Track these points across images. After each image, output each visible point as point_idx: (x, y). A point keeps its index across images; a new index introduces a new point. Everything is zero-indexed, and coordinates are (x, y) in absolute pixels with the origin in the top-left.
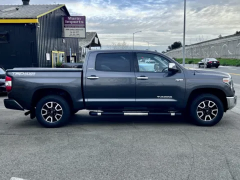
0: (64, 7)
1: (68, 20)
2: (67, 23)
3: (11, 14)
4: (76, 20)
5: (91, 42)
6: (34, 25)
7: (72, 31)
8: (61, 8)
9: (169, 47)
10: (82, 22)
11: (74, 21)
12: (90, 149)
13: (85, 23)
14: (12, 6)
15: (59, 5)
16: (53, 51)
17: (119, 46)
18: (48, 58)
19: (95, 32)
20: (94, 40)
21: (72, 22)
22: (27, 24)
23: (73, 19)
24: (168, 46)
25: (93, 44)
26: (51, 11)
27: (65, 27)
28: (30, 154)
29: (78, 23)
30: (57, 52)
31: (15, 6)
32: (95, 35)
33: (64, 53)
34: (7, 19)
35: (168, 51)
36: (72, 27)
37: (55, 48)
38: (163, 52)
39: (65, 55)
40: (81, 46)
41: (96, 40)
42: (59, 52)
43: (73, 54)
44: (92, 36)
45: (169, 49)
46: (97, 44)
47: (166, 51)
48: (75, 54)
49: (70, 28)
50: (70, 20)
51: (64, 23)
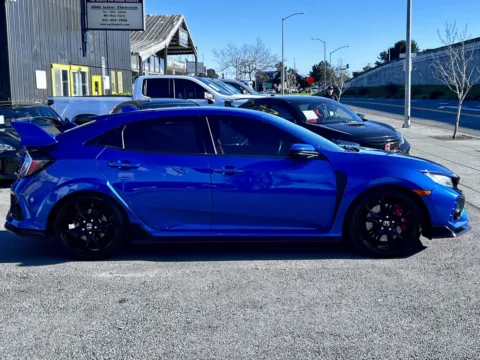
5: (167, 41)
7: (108, 12)
9: (383, 56)
16: (54, 65)
17: (245, 52)
18: (41, 83)
19: (179, 17)
20: (176, 36)
24: (382, 51)
25: (175, 48)
27: (88, 1)
30: (66, 67)
32: (180, 22)
33: (85, 69)
35: (378, 64)
36: (107, 1)
37: (62, 57)
38: (367, 70)
39: (91, 74)
40: (141, 54)
41: (183, 36)
42: (73, 67)
43: (113, 73)
44: (173, 27)
45: (383, 61)
46: (185, 49)
47: (373, 66)
48: (120, 74)
49: (102, 5)
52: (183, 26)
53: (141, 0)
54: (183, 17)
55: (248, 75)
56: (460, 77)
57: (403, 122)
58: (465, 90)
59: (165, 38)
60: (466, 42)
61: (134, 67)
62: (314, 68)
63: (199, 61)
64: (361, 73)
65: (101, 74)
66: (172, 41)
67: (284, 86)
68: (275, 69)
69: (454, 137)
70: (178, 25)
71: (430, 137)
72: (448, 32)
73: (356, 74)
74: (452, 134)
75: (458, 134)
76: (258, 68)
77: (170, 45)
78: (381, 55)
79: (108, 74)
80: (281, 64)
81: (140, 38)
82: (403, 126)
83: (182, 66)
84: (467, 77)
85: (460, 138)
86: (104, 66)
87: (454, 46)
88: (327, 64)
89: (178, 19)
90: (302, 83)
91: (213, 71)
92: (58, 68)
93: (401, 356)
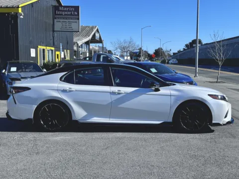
1: (59, 10)
2: (58, 15)
4: (69, 11)
6: (16, 15)
7: (64, 24)
9: (187, 46)
11: (66, 11)
16: (39, 46)
17: (125, 43)
18: (33, 54)
20: (94, 35)
21: (63, 13)
23: (65, 9)
25: (93, 40)
27: (55, 18)
29: (71, 15)
30: (44, 48)
33: (53, 49)
35: (184, 49)
36: (64, 18)
37: (43, 43)
38: (179, 52)
39: (55, 51)
40: (78, 42)
41: (97, 35)
42: (47, 47)
43: (65, 50)
44: (93, 31)
45: (186, 48)
46: (98, 41)
47: (182, 50)
48: (68, 51)
49: (61, 20)
50: (62, 11)
51: (56, 14)
52: (98, 31)
53: (78, 19)
54: (97, 27)
55: (126, 53)
56: (220, 56)
57: (194, 75)
58: (222, 61)
59: (89, 36)
60: (223, 41)
61: (75, 48)
62: (156, 50)
63: (104, 46)
64: (177, 53)
65: (60, 51)
66: (92, 37)
67: (142, 58)
68: (138, 51)
69: (217, 82)
70: (95, 30)
71: (206, 82)
72: (215, 35)
73: (174, 54)
74: (216, 80)
75: (219, 80)
76: (130, 50)
77: (91, 39)
78: (186, 45)
79: (63, 51)
80: (141, 48)
81: (78, 36)
82: (195, 77)
83: (97, 48)
84: (223, 55)
85: (219, 82)
86: (61, 47)
87: (217, 42)
88: (161, 49)
89: (95, 28)
90: (150, 57)
91: (111, 51)
92: (41, 47)
93: (188, 177)
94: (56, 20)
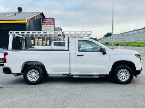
0: (42, 13)
1: (44, 21)
2: (44, 23)
3: (12, 18)
4: (49, 21)
6: (25, 24)
7: (47, 27)
8: (40, 14)
9: (104, 36)
10: (53, 22)
11: (48, 21)
12: (56, 96)
13: (54, 23)
14: (12, 13)
15: (39, 12)
16: (35, 39)
18: (33, 43)
19: (60, 28)
21: (47, 22)
22: (21, 23)
23: (48, 20)
26: (34, 16)
27: (42, 25)
28: (21, 99)
29: (50, 23)
30: (38, 39)
31: (14, 13)
33: (42, 39)
34: (9, 20)
35: (104, 38)
36: (47, 25)
37: (37, 37)
38: (101, 39)
42: (39, 39)
45: (104, 37)
47: (102, 38)
49: (45, 26)
50: (46, 21)
51: (42, 22)
53: (54, 25)
64: (99, 40)
94: (43, 26)
